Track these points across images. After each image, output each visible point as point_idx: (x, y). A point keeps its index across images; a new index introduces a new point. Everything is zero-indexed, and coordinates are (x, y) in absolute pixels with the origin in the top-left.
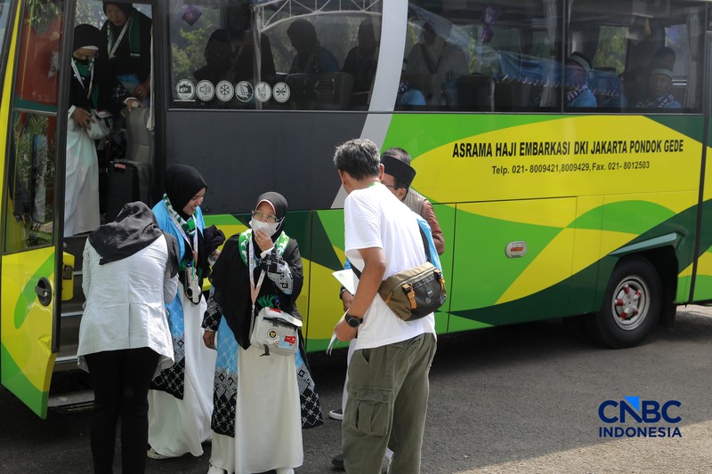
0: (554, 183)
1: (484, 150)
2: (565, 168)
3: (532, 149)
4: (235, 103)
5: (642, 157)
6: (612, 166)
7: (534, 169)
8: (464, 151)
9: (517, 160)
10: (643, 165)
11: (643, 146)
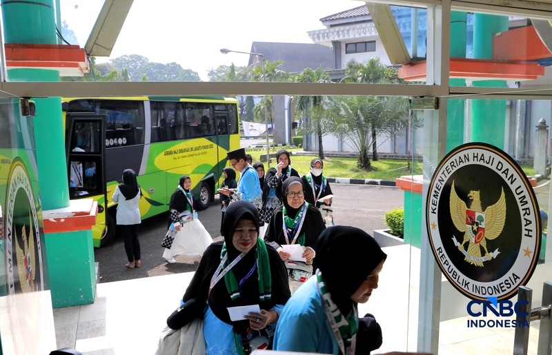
0: (187, 161)
1: (171, 153)
2: (189, 156)
3: (181, 151)
4: (114, 145)
5: (205, 150)
6: (199, 154)
7: (183, 157)
8: (168, 153)
9: (178, 155)
10: (205, 153)
11: (205, 147)
